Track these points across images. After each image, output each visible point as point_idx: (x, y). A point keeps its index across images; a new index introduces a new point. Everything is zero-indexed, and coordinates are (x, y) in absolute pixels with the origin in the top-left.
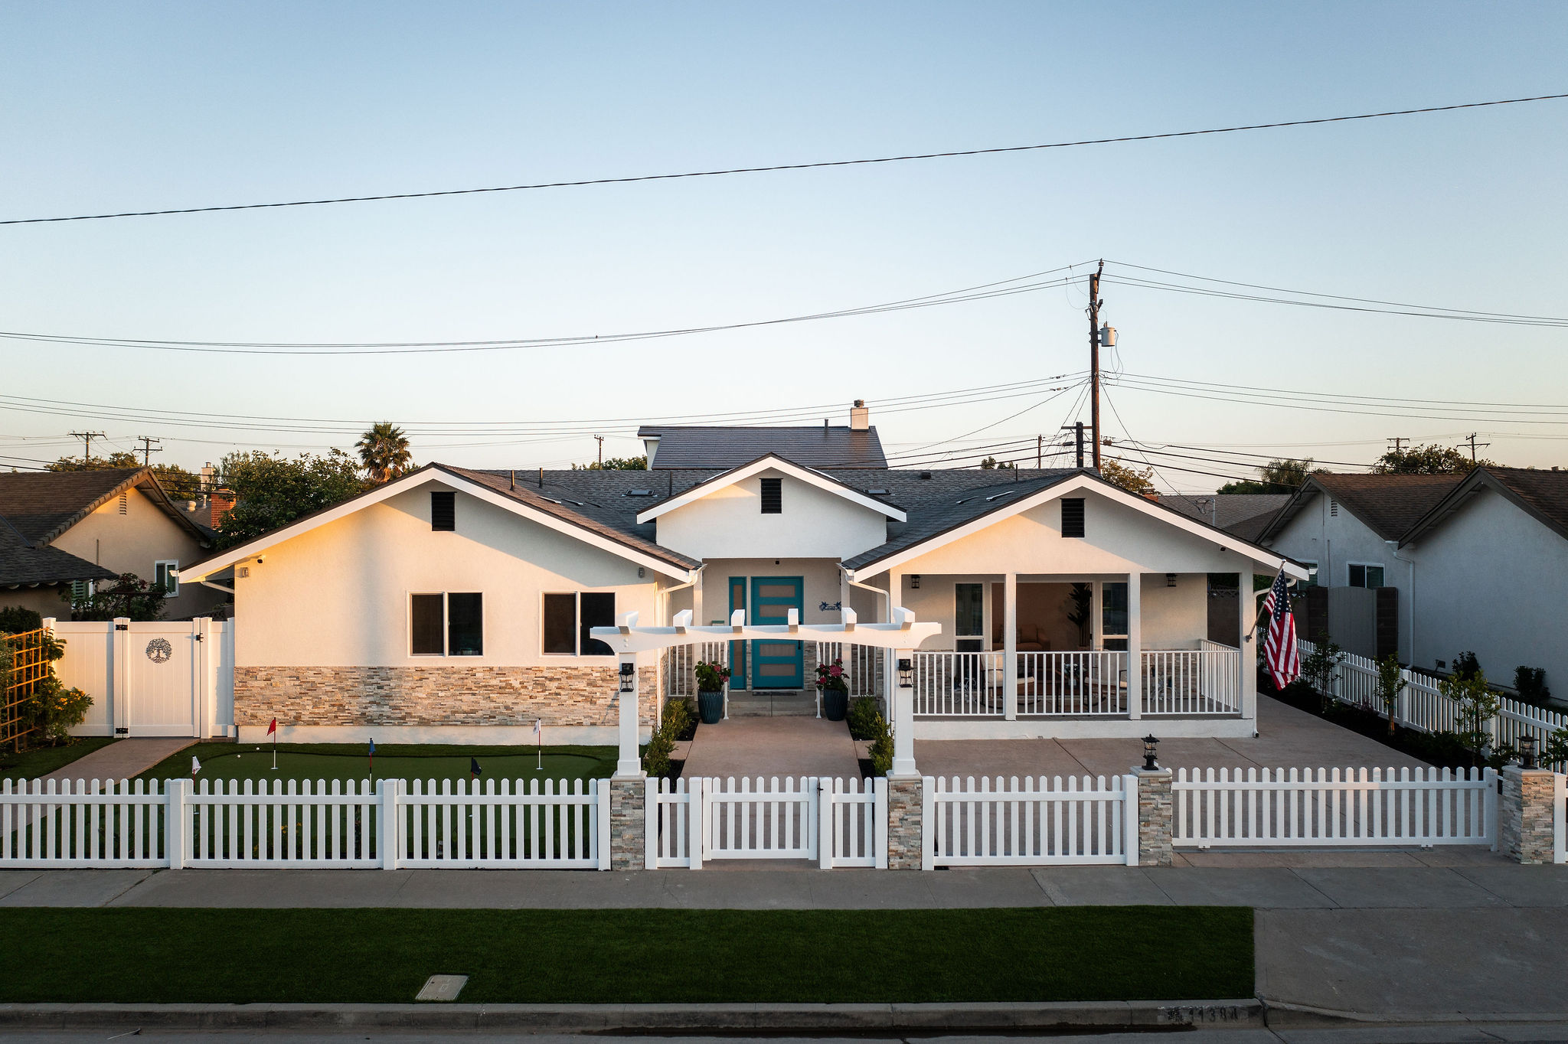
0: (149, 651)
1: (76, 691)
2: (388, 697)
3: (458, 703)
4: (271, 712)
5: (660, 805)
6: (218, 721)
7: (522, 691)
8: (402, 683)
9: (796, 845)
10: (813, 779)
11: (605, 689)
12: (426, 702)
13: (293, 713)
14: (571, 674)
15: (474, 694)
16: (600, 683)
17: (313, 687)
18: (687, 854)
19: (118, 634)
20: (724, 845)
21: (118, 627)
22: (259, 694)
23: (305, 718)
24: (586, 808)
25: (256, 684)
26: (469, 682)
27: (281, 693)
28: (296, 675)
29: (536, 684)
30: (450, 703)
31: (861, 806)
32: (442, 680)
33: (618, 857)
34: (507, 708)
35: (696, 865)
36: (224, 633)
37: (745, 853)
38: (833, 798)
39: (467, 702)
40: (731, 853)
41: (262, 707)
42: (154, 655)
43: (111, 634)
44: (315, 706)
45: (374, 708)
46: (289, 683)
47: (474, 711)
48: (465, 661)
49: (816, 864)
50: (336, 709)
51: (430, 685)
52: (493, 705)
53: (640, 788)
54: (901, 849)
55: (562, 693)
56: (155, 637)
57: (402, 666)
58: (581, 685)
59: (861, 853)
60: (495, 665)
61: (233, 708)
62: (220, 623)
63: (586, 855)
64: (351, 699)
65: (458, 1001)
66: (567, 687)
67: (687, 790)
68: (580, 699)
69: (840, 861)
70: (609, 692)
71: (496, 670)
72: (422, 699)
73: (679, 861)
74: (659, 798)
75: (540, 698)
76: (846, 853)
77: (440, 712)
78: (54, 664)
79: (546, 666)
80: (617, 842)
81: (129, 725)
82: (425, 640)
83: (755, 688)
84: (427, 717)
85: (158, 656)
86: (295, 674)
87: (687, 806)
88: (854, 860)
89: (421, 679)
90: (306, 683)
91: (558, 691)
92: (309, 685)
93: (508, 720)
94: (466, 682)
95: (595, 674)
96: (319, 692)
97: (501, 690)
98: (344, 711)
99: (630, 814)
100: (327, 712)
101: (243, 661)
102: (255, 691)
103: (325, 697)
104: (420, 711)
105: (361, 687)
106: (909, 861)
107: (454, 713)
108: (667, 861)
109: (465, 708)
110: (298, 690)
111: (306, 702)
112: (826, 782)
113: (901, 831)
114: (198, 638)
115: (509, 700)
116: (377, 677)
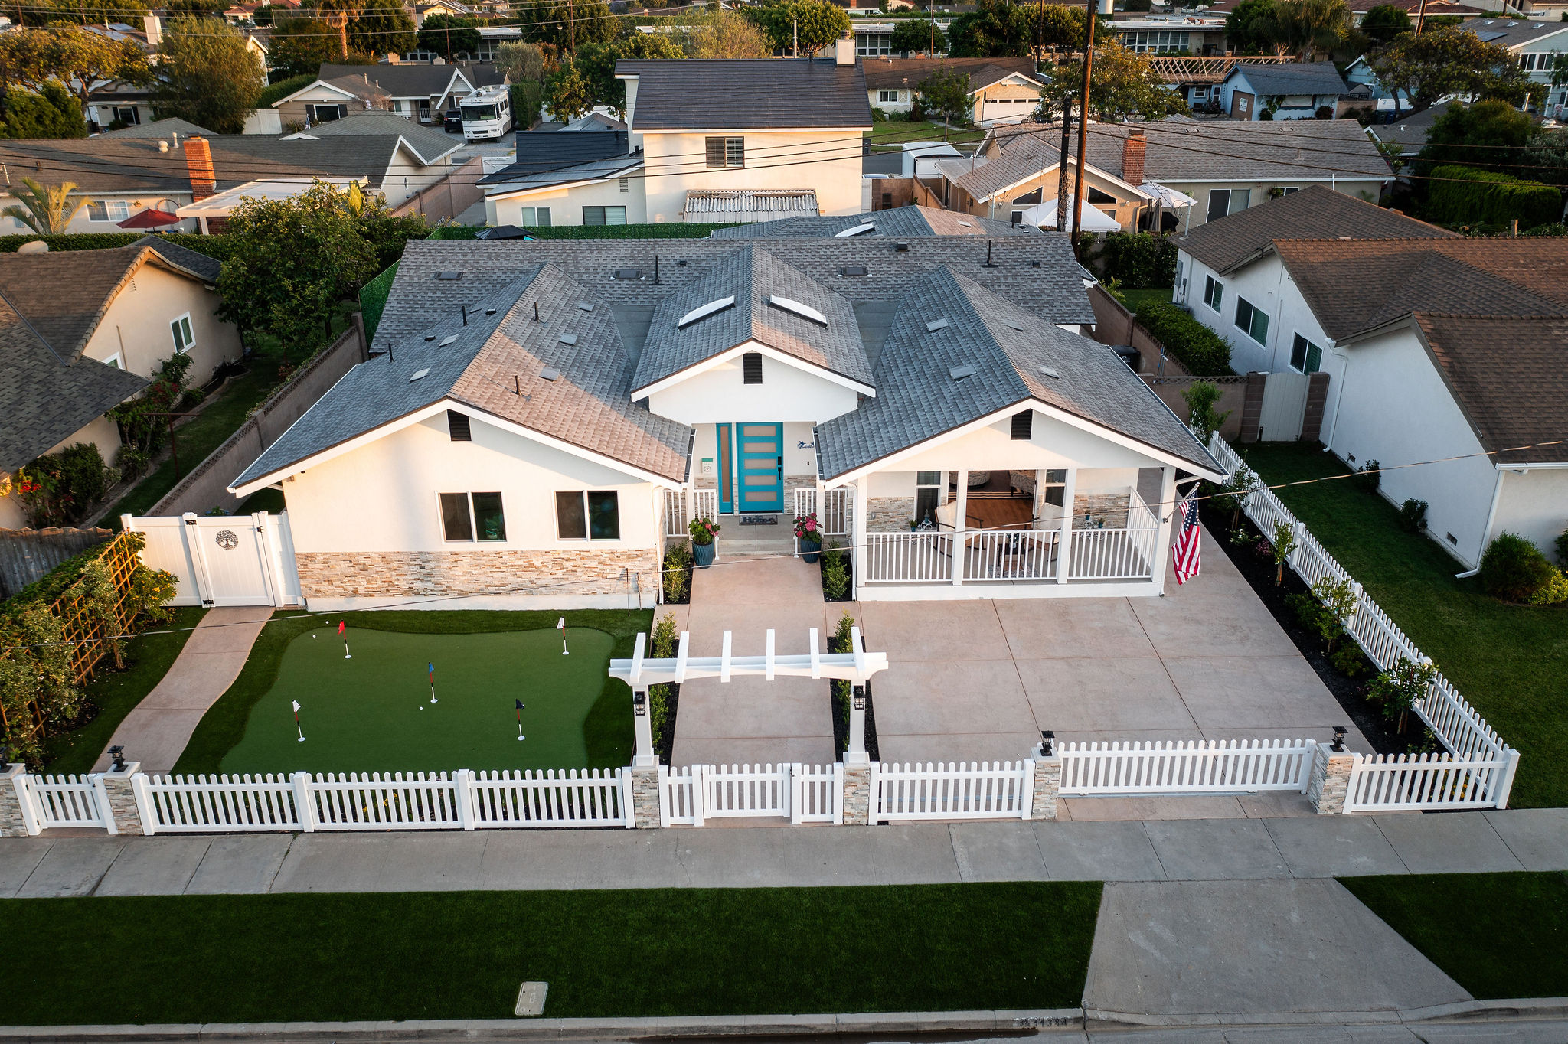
0: (218, 540)
1: (163, 572)
2: (429, 575)
3: (490, 579)
4: (331, 588)
5: (670, 786)
6: (288, 593)
7: (543, 569)
8: (440, 564)
9: (774, 806)
10: (787, 765)
11: (613, 567)
12: (463, 578)
13: (351, 588)
14: (584, 555)
15: (503, 572)
16: (609, 562)
17: (365, 568)
18: (692, 814)
19: (188, 527)
20: (719, 807)
21: (188, 522)
22: (320, 574)
23: (360, 592)
24: (614, 789)
25: (317, 566)
26: (498, 563)
27: (339, 573)
28: (349, 559)
29: (555, 563)
30: (483, 579)
31: (823, 785)
32: (474, 562)
33: (640, 819)
34: (532, 582)
35: (699, 823)
36: (281, 525)
37: (736, 812)
38: (802, 778)
39: (497, 578)
40: (725, 812)
41: (324, 583)
42: (224, 543)
43: (182, 527)
44: (369, 582)
45: (419, 583)
46: (344, 565)
47: (504, 585)
48: (491, 546)
49: (789, 820)
50: (386, 584)
51: (465, 564)
52: (519, 580)
53: (655, 777)
54: (853, 811)
55: (578, 570)
56: (222, 529)
57: (439, 550)
58: (594, 564)
59: (823, 811)
60: (519, 549)
61: (300, 585)
62: (275, 517)
63: (616, 816)
64: (399, 577)
65: (545, 1015)
66: (581, 565)
67: (690, 774)
68: (593, 574)
69: (808, 817)
70: (617, 568)
71: (520, 553)
72: (460, 576)
73: (686, 820)
74: (669, 780)
75: (559, 574)
76: (812, 811)
77: (476, 586)
78: (139, 553)
79: (562, 549)
80: (639, 810)
81: (213, 597)
82: (456, 529)
83: (741, 512)
84: (465, 590)
85: (227, 544)
86: (347, 558)
87: (691, 786)
88: (818, 817)
89: (456, 561)
90: (359, 565)
91: (574, 569)
92: (361, 566)
93: (530, 589)
94: (495, 562)
95: (604, 555)
96: (370, 572)
97: (526, 569)
98: (394, 585)
99: (648, 793)
100: (379, 587)
101: (302, 547)
102: (315, 571)
103: (376, 576)
104: (458, 585)
105: (406, 567)
106: (859, 819)
107: (487, 586)
108: (677, 820)
109: (497, 583)
110: (352, 570)
111: (361, 580)
112: (797, 767)
113: (853, 801)
114: (259, 530)
115: (533, 576)
116: (421, 560)
